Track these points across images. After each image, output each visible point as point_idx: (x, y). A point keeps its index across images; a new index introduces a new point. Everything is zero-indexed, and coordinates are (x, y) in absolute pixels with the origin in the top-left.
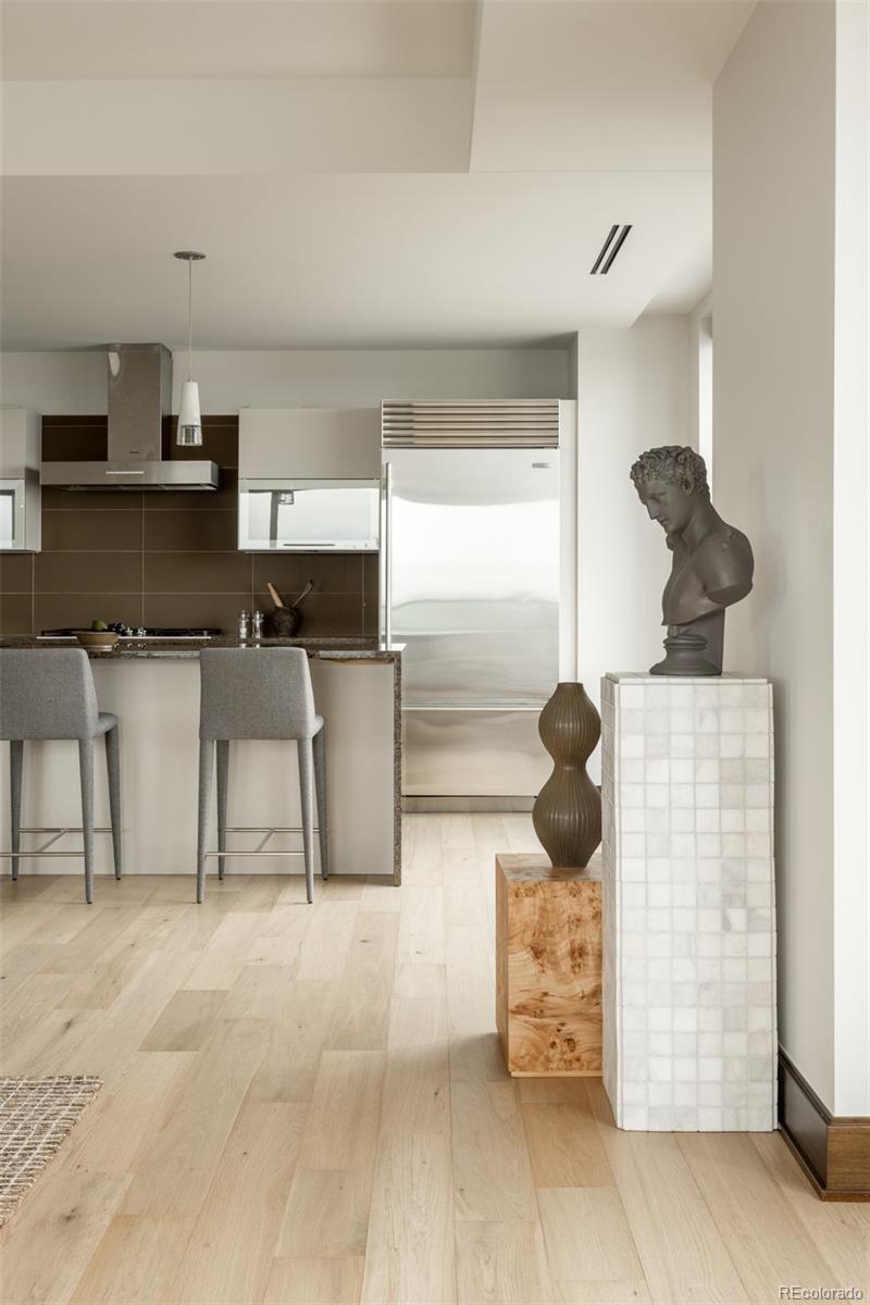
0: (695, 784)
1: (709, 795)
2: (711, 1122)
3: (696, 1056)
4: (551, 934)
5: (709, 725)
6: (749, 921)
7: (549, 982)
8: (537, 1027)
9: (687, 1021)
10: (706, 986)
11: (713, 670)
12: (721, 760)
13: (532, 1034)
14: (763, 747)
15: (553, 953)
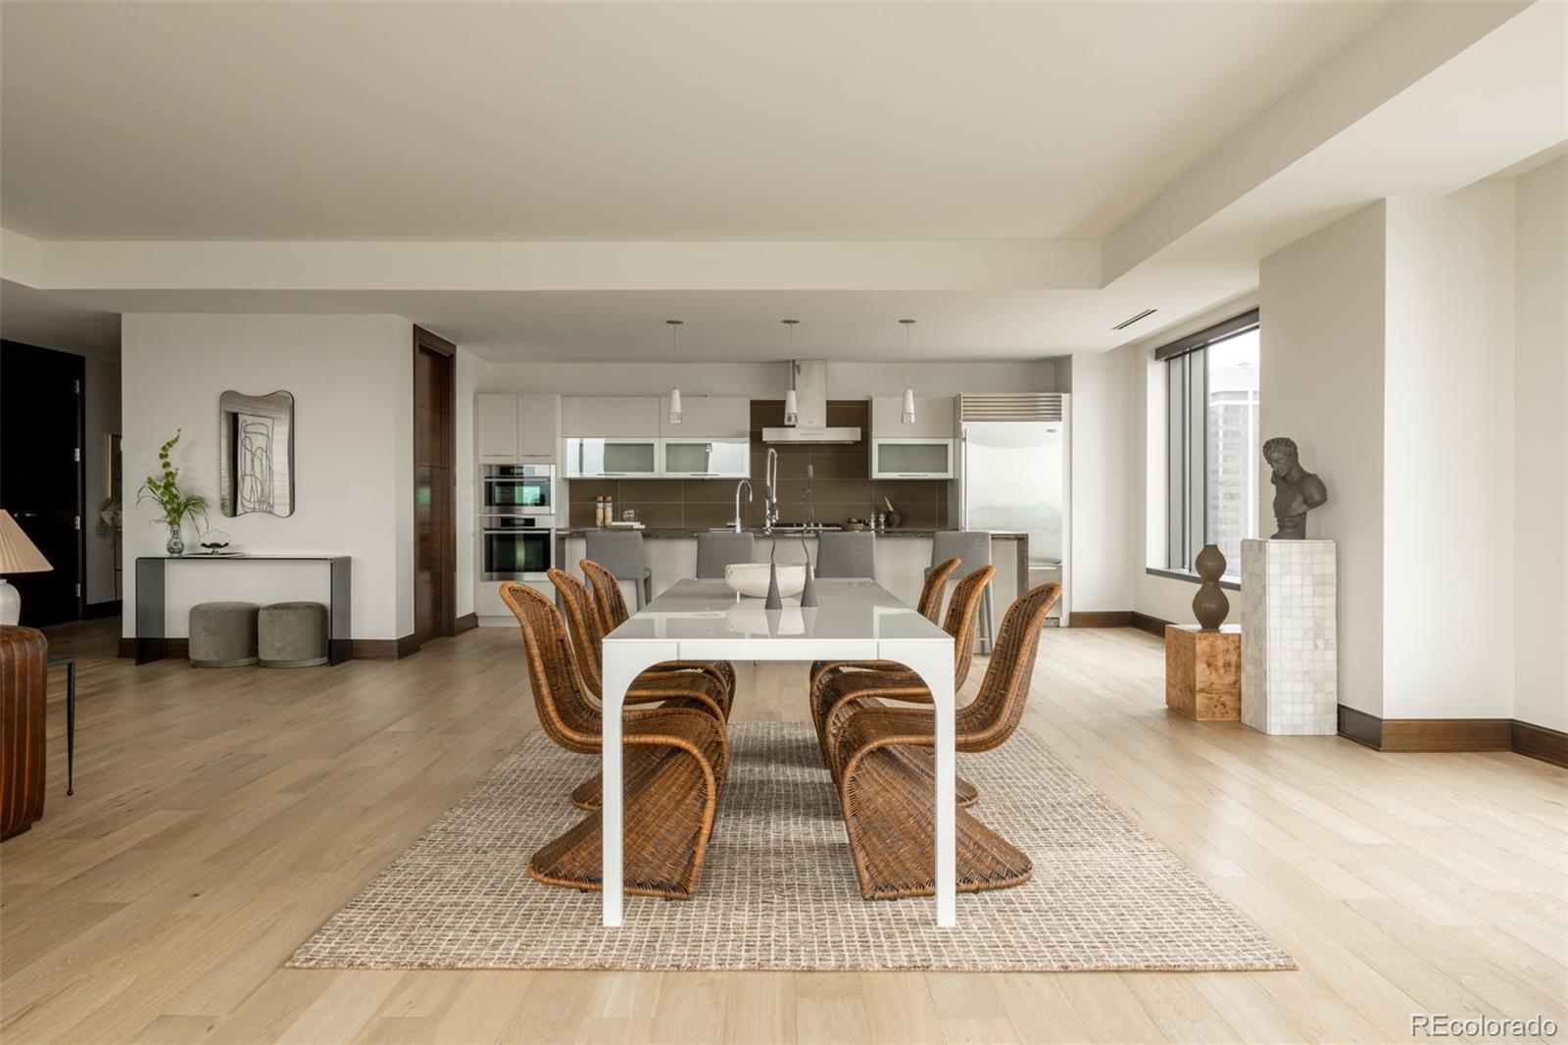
0: (1302, 586)
1: (1309, 591)
2: (1308, 731)
3: (1303, 703)
4: (1215, 657)
5: (1308, 560)
6: (1325, 646)
7: (1214, 677)
8: (1209, 699)
9: (1299, 688)
10: (1307, 673)
11: (1301, 535)
12: (1314, 575)
13: (1207, 702)
14: (1332, 570)
15: (1216, 665)
